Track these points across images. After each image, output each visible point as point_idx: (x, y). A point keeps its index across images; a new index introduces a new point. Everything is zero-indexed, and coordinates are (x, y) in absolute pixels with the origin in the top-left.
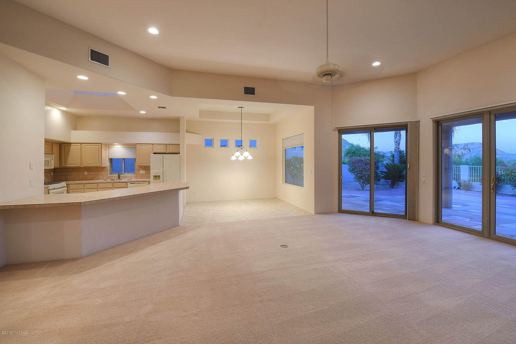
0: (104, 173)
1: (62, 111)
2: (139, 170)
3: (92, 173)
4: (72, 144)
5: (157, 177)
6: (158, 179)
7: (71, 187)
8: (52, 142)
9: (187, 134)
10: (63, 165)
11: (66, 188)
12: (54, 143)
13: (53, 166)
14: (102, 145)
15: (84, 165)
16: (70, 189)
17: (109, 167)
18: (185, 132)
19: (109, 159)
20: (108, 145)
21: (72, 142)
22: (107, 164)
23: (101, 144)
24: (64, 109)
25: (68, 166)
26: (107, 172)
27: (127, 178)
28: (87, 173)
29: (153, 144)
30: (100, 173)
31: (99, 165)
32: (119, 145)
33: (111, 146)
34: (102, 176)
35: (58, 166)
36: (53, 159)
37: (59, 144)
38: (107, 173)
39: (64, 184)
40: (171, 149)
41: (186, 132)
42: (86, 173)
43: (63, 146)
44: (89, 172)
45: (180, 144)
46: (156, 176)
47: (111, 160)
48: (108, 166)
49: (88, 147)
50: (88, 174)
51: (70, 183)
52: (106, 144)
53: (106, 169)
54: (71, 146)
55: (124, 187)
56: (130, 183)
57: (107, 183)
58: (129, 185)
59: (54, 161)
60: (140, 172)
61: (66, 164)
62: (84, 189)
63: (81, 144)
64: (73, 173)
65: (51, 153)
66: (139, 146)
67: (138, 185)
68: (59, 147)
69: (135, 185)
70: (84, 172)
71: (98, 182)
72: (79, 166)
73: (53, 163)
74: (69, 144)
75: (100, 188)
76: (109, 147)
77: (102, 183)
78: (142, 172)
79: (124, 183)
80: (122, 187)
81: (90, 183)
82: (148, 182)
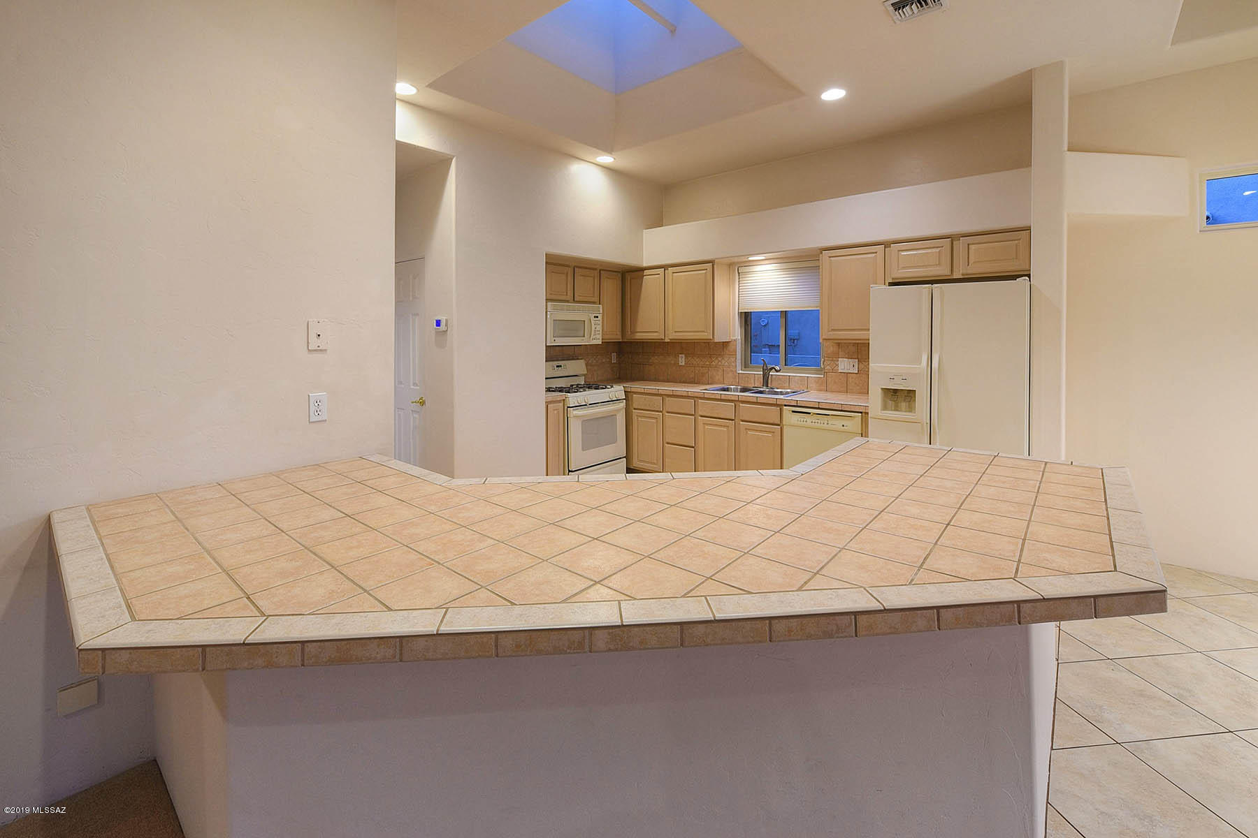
0: (725, 362)
1: (608, 169)
2: (834, 357)
3: (696, 361)
4: (646, 272)
5: (899, 397)
6: (903, 405)
7: (637, 401)
8: (574, 264)
9: (1073, 160)
10: (629, 337)
11: (623, 404)
12: (603, 270)
13: (600, 337)
14: (715, 266)
15: (671, 336)
16: (635, 409)
17: (739, 342)
18: (1066, 149)
19: (741, 314)
20: (737, 267)
21: (645, 265)
22: (735, 333)
23: (712, 262)
24: (607, 159)
25: (639, 336)
26: (733, 360)
27: (791, 385)
28: (684, 359)
29: (886, 244)
30: (717, 361)
31: (706, 335)
32: (767, 262)
33: (746, 269)
34: (720, 373)
35: (618, 337)
36: (600, 318)
37: (620, 275)
38: (733, 364)
39: (618, 391)
40: (979, 258)
41: (1068, 150)
42: (682, 360)
43: (628, 277)
44: (689, 358)
45: (1029, 229)
46: (895, 391)
47: (746, 318)
48: (735, 340)
49: (683, 275)
50: (687, 364)
51: (633, 390)
52: (731, 265)
53: (731, 347)
54: (645, 277)
55: (772, 422)
56: (793, 412)
57: (721, 400)
58: (790, 418)
59: (600, 323)
60: (837, 365)
61: (633, 332)
62: (664, 412)
63: (665, 267)
64: (655, 359)
65: (596, 299)
66: (832, 258)
67: (819, 421)
68: (620, 282)
69: (808, 419)
70: (676, 356)
71: (696, 395)
72: (662, 339)
73: (599, 328)
74: (640, 273)
75: (702, 416)
76: (739, 273)
77: (707, 397)
78: (845, 365)
79: (771, 407)
80: (765, 421)
81: (677, 393)
82: (857, 412)
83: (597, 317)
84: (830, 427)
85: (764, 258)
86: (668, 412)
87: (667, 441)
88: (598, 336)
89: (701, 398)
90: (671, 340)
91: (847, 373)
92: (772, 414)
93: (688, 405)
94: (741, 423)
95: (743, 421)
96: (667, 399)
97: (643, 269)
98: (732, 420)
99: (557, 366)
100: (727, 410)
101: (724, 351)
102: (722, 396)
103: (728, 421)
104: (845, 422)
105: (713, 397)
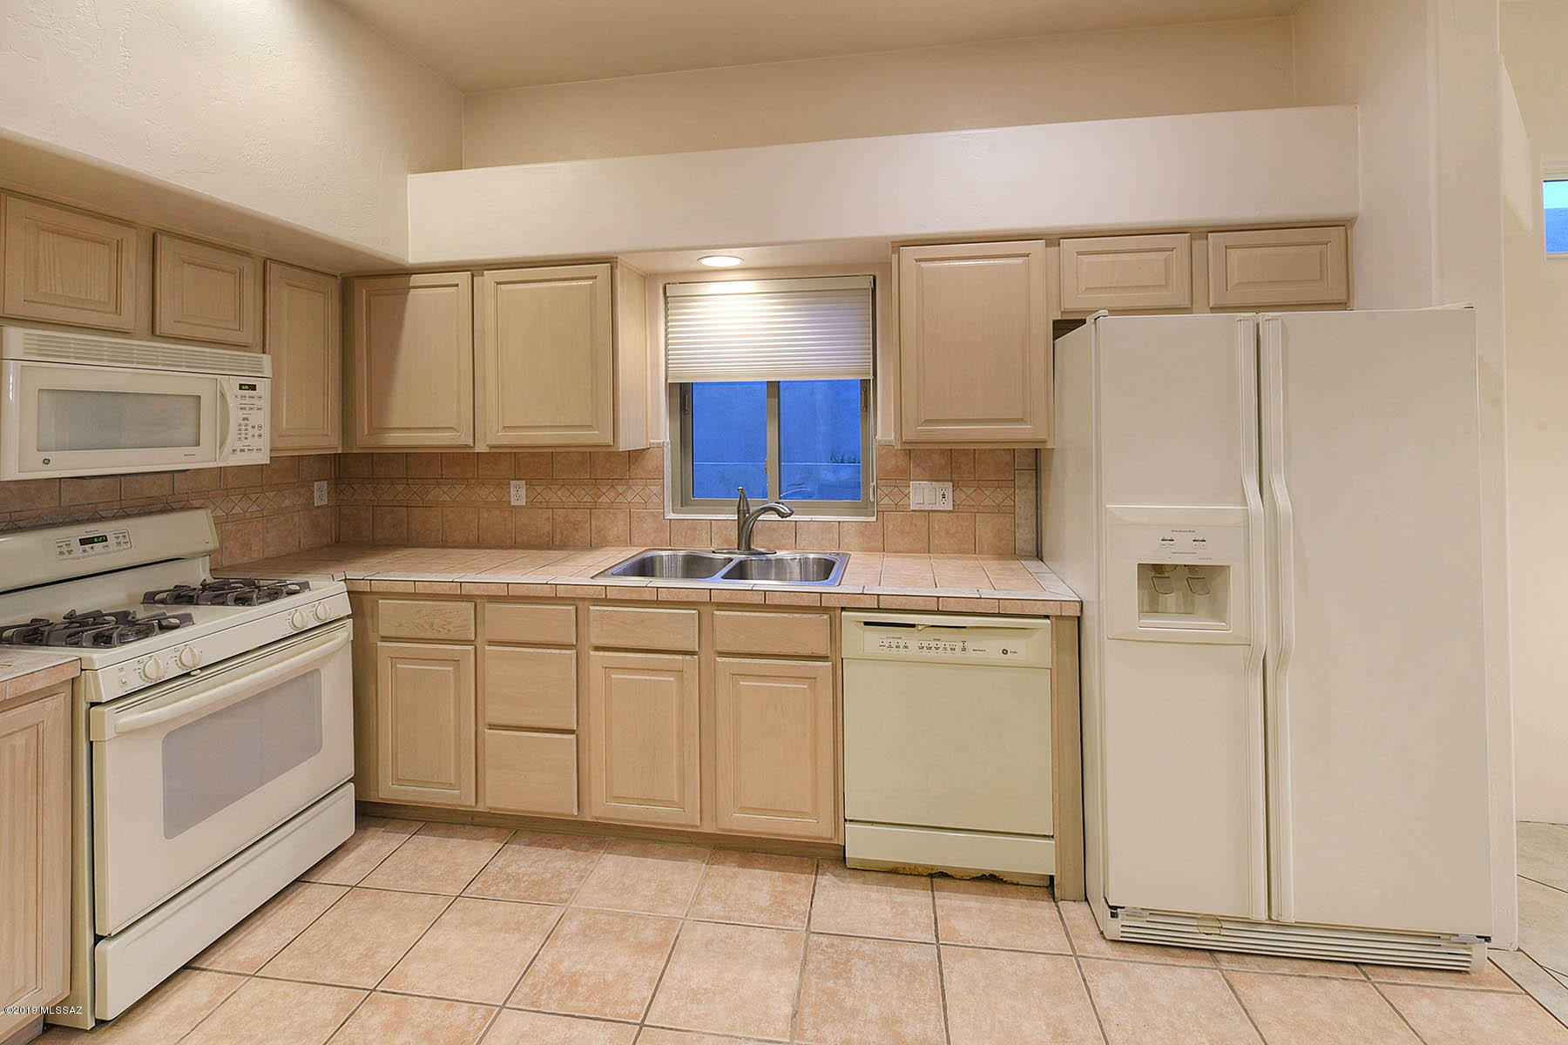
0: (633, 495)
2: (898, 478)
3: (556, 495)
4: (416, 280)
7: (389, 616)
10: (364, 440)
11: (343, 636)
12: (275, 262)
13: (262, 443)
14: (618, 272)
15: (492, 436)
16: (381, 642)
17: (668, 449)
19: (671, 387)
21: (413, 258)
22: (657, 428)
23: (610, 261)
25: (395, 439)
26: (655, 489)
27: (802, 541)
28: (523, 492)
29: (1050, 239)
30: (612, 494)
31: (598, 436)
32: (740, 273)
33: (686, 287)
34: (622, 520)
35: (331, 442)
36: (263, 387)
37: (337, 282)
38: (655, 499)
40: (1243, 278)
42: (518, 494)
43: (362, 293)
44: (539, 489)
45: (1346, 224)
46: (1168, 569)
47: (683, 396)
48: (660, 447)
49: (525, 293)
50: (531, 504)
51: (377, 587)
52: (647, 278)
53: (649, 463)
54: (412, 292)
55: (807, 652)
56: (866, 624)
57: (658, 603)
58: (859, 641)
59: (266, 403)
60: (907, 495)
61: (379, 429)
62: (479, 642)
63: (475, 269)
64: (442, 494)
65: (249, 335)
66: (923, 265)
67: (941, 645)
68: (334, 306)
69: (911, 640)
70: (503, 483)
71: (581, 593)
72: (467, 446)
73: (261, 418)
74: (403, 279)
75: (597, 648)
76: (666, 297)
77: (613, 597)
78: (925, 495)
79: (805, 616)
80: (789, 651)
81: (522, 591)
82: (1047, 617)
83: (253, 388)
84: (971, 656)
85: (735, 262)
86: (491, 643)
87: (487, 721)
88: (255, 443)
89: (597, 601)
90: (491, 447)
91: (929, 512)
92: (810, 630)
93: (559, 622)
94: (718, 659)
95: (722, 654)
96: (489, 606)
97: (405, 272)
98: (692, 653)
99: (83, 542)
100: (679, 628)
101: (631, 470)
102: (662, 592)
103: (680, 657)
104: (1012, 643)
105: (635, 596)
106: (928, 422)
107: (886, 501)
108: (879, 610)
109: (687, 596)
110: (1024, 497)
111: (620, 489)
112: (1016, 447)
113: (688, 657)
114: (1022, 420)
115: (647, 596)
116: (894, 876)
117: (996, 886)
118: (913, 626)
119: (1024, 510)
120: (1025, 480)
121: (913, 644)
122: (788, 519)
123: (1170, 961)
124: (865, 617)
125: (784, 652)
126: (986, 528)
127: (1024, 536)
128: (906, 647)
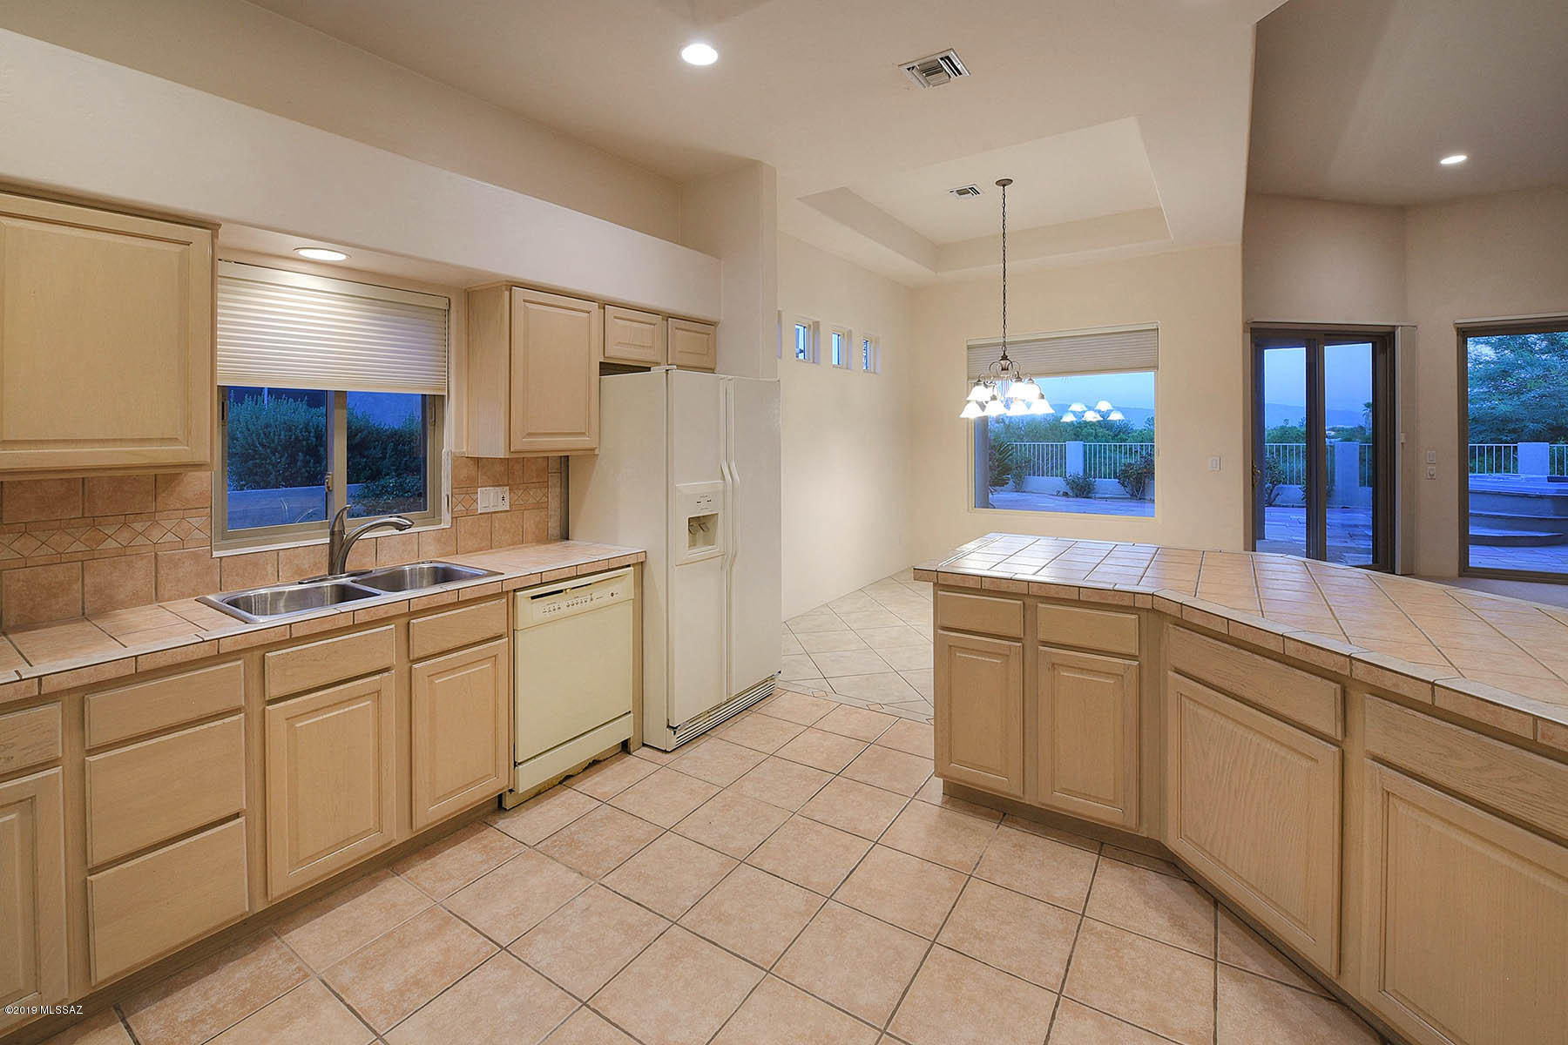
2: (471, 486)
23: (210, 226)
29: (600, 303)
33: (248, 274)
38: (198, 534)
40: (681, 349)
55: (491, 635)
58: (528, 612)
60: (476, 501)
66: (528, 305)
67: (579, 601)
69: (561, 601)
71: (256, 639)
75: (278, 700)
77: (301, 634)
78: (490, 499)
79: (488, 604)
80: (478, 638)
81: (163, 661)
82: (629, 566)
84: (596, 604)
85: (336, 259)
89: (277, 644)
91: (492, 513)
92: (493, 614)
94: (416, 666)
95: (419, 660)
98: (389, 669)
101: (159, 499)
102: (358, 614)
103: (377, 677)
104: (614, 588)
105: (327, 627)
106: (529, 435)
107: (460, 507)
108: (542, 584)
109: (386, 613)
110: (554, 492)
111: (139, 526)
112: (550, 455)
113: (386, 674)
114: (584, 433)
115: (342, 623)
116: (540, 796)
117: (598, 766)
118: (561, 591)
119: (554, 504)
120: (554, 480)
121: (563, 605)
122: (407, 531)
123: (695, 745)
124: (532, 593)
125: (472, 640)
126: (530, 521)
127: (554, 526)
128: (559, 608)
